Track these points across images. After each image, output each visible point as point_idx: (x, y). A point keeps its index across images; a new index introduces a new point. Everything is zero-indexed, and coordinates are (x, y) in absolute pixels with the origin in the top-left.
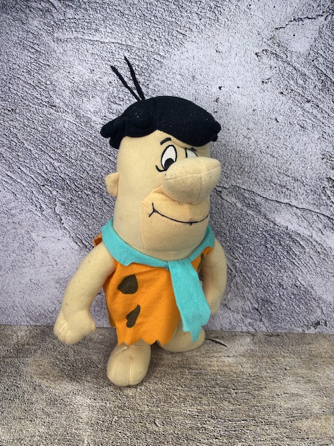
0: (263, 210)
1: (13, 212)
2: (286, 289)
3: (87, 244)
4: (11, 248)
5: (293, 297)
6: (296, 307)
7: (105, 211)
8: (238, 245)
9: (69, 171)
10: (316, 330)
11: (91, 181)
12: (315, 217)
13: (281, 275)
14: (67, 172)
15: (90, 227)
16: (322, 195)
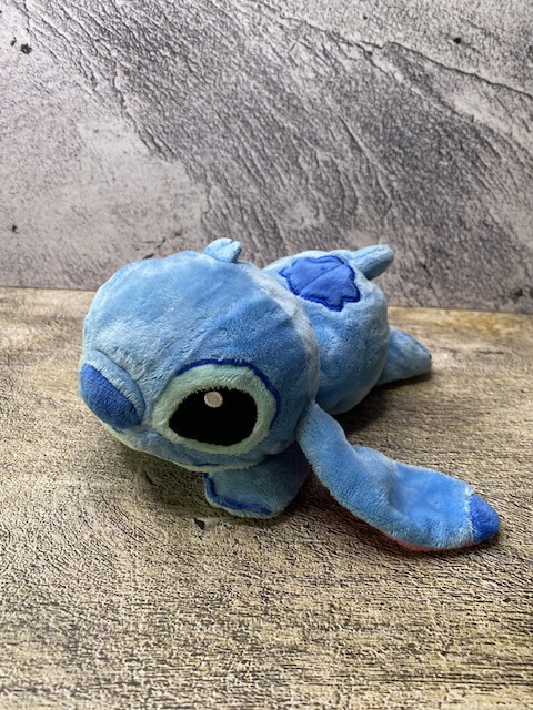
0: (436, 86)
1: (50, 86)
2: (470, 230)
3: (161, 144)
4: (44, 150)
5: (480, 244)
6: (485, 262)
7: (190, 85)
8: (397, 149)
9: (138, 14)
10: (517, 306)
11: (171, 33)
12: (516, 101)
13: (463, 204)
14: (134, 17)
15: (167, 114)
16: (528, 60)
